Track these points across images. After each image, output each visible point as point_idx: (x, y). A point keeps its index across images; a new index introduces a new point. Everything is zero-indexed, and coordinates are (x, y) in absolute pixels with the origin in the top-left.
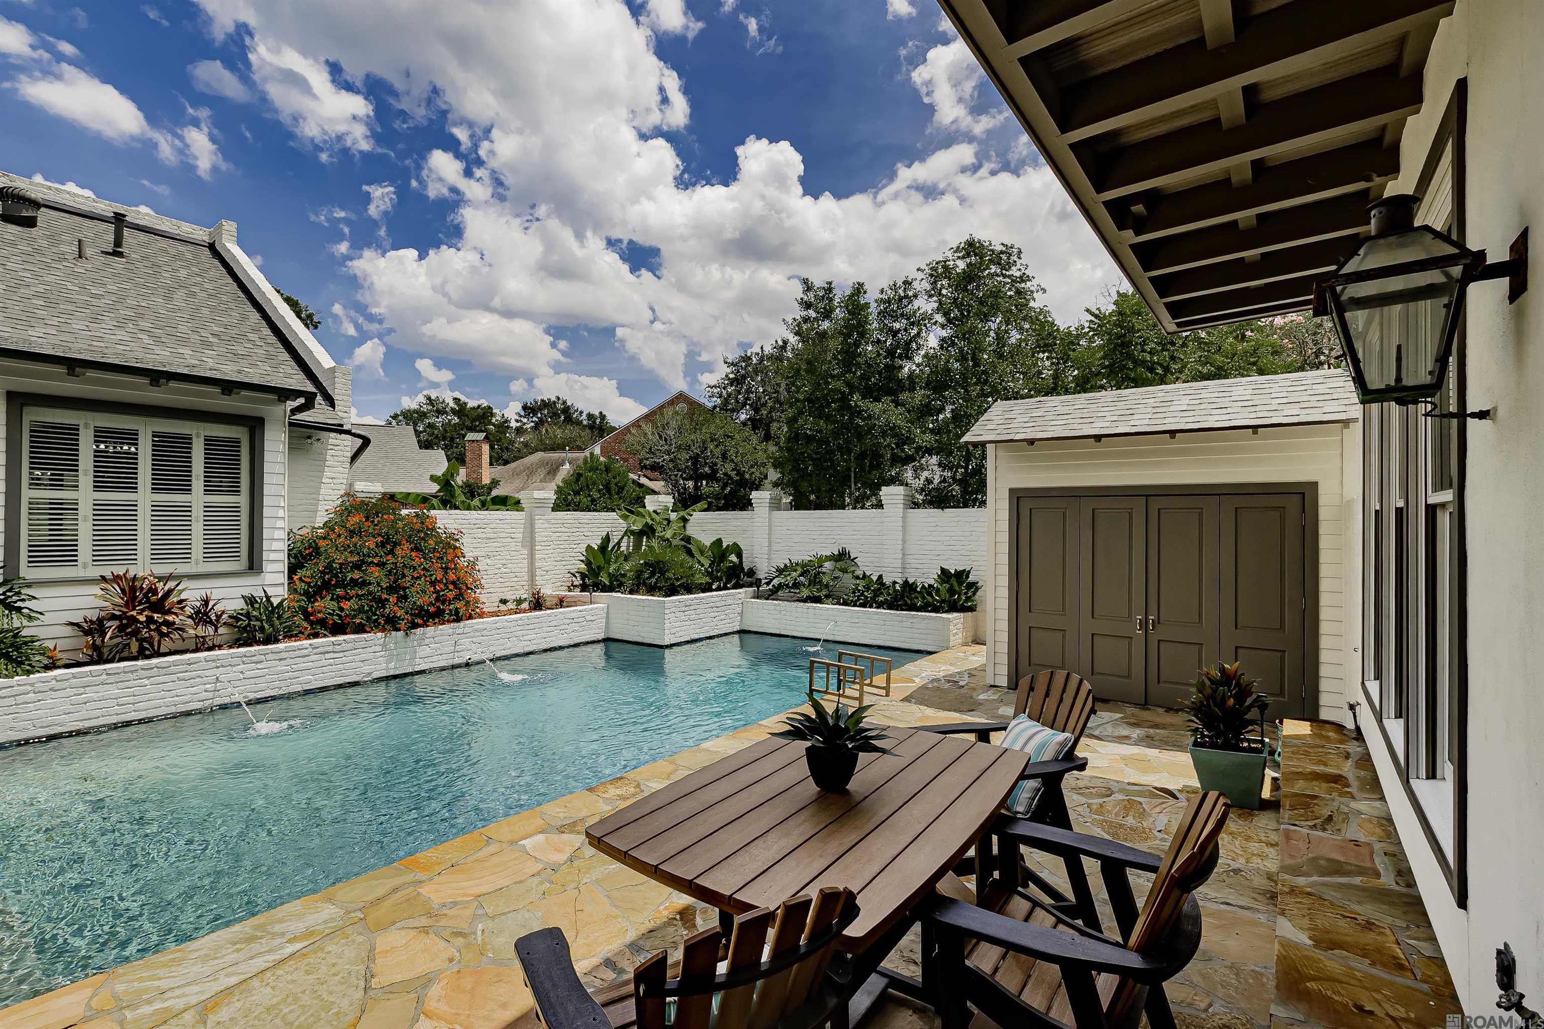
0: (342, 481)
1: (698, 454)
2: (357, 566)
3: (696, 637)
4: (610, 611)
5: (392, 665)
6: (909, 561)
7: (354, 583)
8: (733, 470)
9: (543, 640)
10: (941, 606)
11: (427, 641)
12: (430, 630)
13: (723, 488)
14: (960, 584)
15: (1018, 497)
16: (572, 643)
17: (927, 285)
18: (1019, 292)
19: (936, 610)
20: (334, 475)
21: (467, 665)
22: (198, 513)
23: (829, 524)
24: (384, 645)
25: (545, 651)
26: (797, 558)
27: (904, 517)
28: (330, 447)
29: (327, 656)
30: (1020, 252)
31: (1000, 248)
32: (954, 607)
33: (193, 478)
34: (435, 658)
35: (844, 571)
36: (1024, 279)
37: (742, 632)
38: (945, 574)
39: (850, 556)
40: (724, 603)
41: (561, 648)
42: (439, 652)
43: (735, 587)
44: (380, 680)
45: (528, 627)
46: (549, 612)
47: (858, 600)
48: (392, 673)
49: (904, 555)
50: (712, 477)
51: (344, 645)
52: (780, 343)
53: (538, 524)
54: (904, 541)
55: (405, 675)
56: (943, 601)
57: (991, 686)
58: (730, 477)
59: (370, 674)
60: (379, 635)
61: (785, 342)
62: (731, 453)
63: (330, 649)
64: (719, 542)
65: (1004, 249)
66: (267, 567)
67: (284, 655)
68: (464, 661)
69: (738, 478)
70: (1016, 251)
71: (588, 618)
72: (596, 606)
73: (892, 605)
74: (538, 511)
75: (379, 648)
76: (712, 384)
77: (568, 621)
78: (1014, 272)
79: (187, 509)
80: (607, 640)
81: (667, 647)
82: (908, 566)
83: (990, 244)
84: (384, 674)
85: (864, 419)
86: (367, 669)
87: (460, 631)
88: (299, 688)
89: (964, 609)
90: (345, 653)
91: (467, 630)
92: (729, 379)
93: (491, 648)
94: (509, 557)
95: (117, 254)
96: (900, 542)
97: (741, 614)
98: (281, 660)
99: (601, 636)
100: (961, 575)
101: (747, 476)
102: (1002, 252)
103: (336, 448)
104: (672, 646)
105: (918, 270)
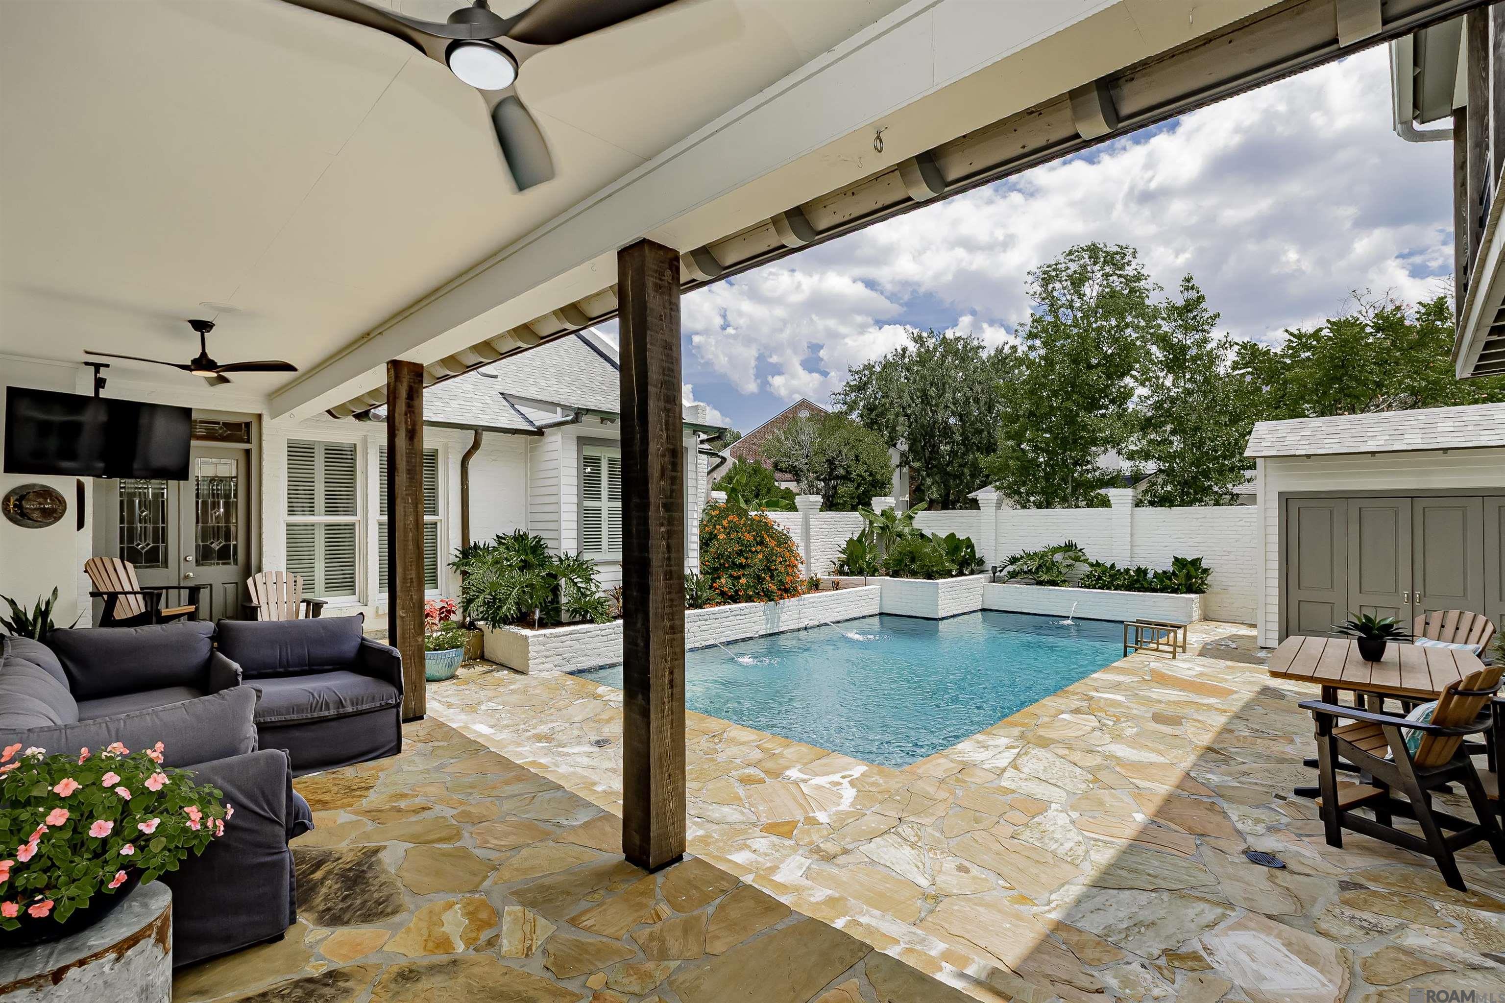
1: (833, 458)
2: (740, 553)
3: (956, 612)
4: (883, 591)
5: (768, 626)
6: (1136, 551)
7: (742, 566)
8: (866, 471)
10: (1178, 589)
11: (784, 610)
12: (787, 601)
13: (857, 488)
14: (1196, 570)
15: (1286, 500)
16: (861, 615)
17: (1038, 288)
18: (1133, 291)
19: (1175, 591)
21: (806, 629)
23: (1055, 521)
24: (764, 611)
25: (847, 620)
26: (1031, 550)
27: (1132, 515)
29: (737, 617)
30: (1135, 252)
31: (1116, 249)
32: (1190, 590)
34: (788, 623)
35: (1077, 559)
36: (1138, 278)
37: (983, 610)
38: (1179, 562)
39: (1076, 547)
40: (972, 586)
41: (855, 619)
42: (791, 618)
43: (972, 573)
44: (762, 636)
46: (844, 590)
47: (1097, 584)
48: (769, 632)
49: (1132, 546)
50: (846, 478)
51: (745, 610)
52: (899, 350)
53: (813, 522)
54: (1132, 535)
55: (775, 634)
56: (1180, 584)
57: (1262, 648)
58: (864, 479)
59: (758, 632)
60: (761, 604)
61: (904, 350)
62: (863, 457)
63: (739, 612)
64: (952, 535)
65: (1119, 250)
67: (718, 616)
68: (804, 625)
69: (871, 478)
70: (1131, 251)
71: (871, 596)
72: (871, 587)
73: (1129, 588)
74: (812, 512)
75: (762, 614)
76: (836, 392)
77: (859, 598)
78: (1129, 271)
80: (881, 614)
81: (940, 619)
82: (1136, 556)
83: (1106, 246)
84: (764, 632)
85: (1088, 432)
86: (756, 628)
87: (802, 603)
89: (1199, 591)
90: (746, 616)
91: (805, 602)
92: (850, 386)
96: (1129, 536)
97: (983, 595)
99: (878, 611)
100: (1196, 562)
101: (879, 477)
102: (1117, 253)
104: (943, 618)
105: (1029, 273)
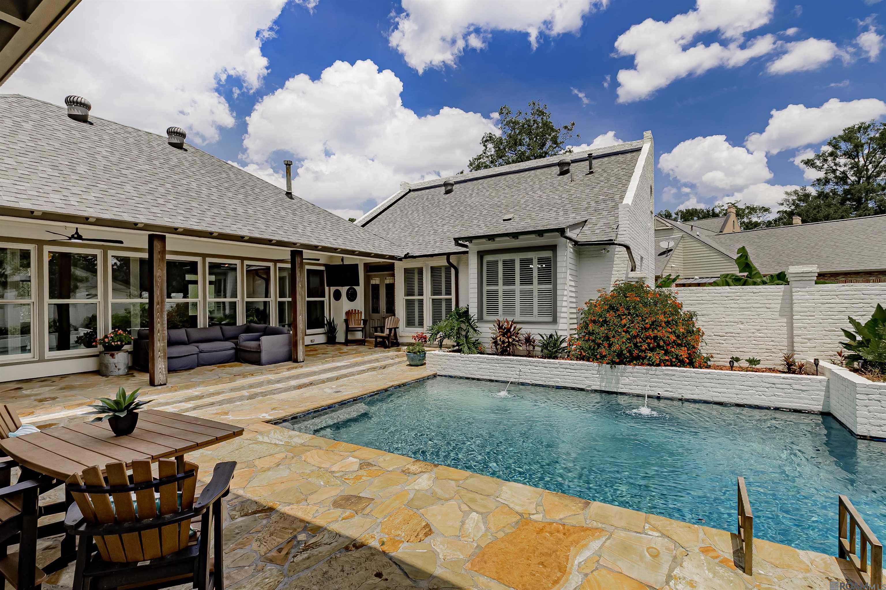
0: (624, 272)
4: (830, 385)
5: (603, 384)
9: (735, 396)
11: (627, 374)
12: (629, 368)
20: (618, 269)
22: (536, 293)
24: (598, 371)
28: (616, 253)
29: (567, 370)
33: (534, 278)
34: (631, 387)
42: (636, 384)
44: (596, 391)
45: (715, 381)
48: (603, 389)
51: (575, 366)
53: (799, 296)
55: (612, 393)
59: (590, 386)
60: (596, 364)
63: (568, 366)
66: (560, 321)
68: (656, 394)
74: (797, 284)
75: (595, 372)
79: (531, 292)
80: (826, 414)
81: (858, 437)
84: (598, 388)
86: (588, 382)
87: (651, 372)
88: (553, 384)
90: (576, 371)
91: (658, 373)
93: (680, 391)
94: (764, 324)
95: (591, 173)
98: (545, 367)
99: (819, 408)
103: (619, 253)
